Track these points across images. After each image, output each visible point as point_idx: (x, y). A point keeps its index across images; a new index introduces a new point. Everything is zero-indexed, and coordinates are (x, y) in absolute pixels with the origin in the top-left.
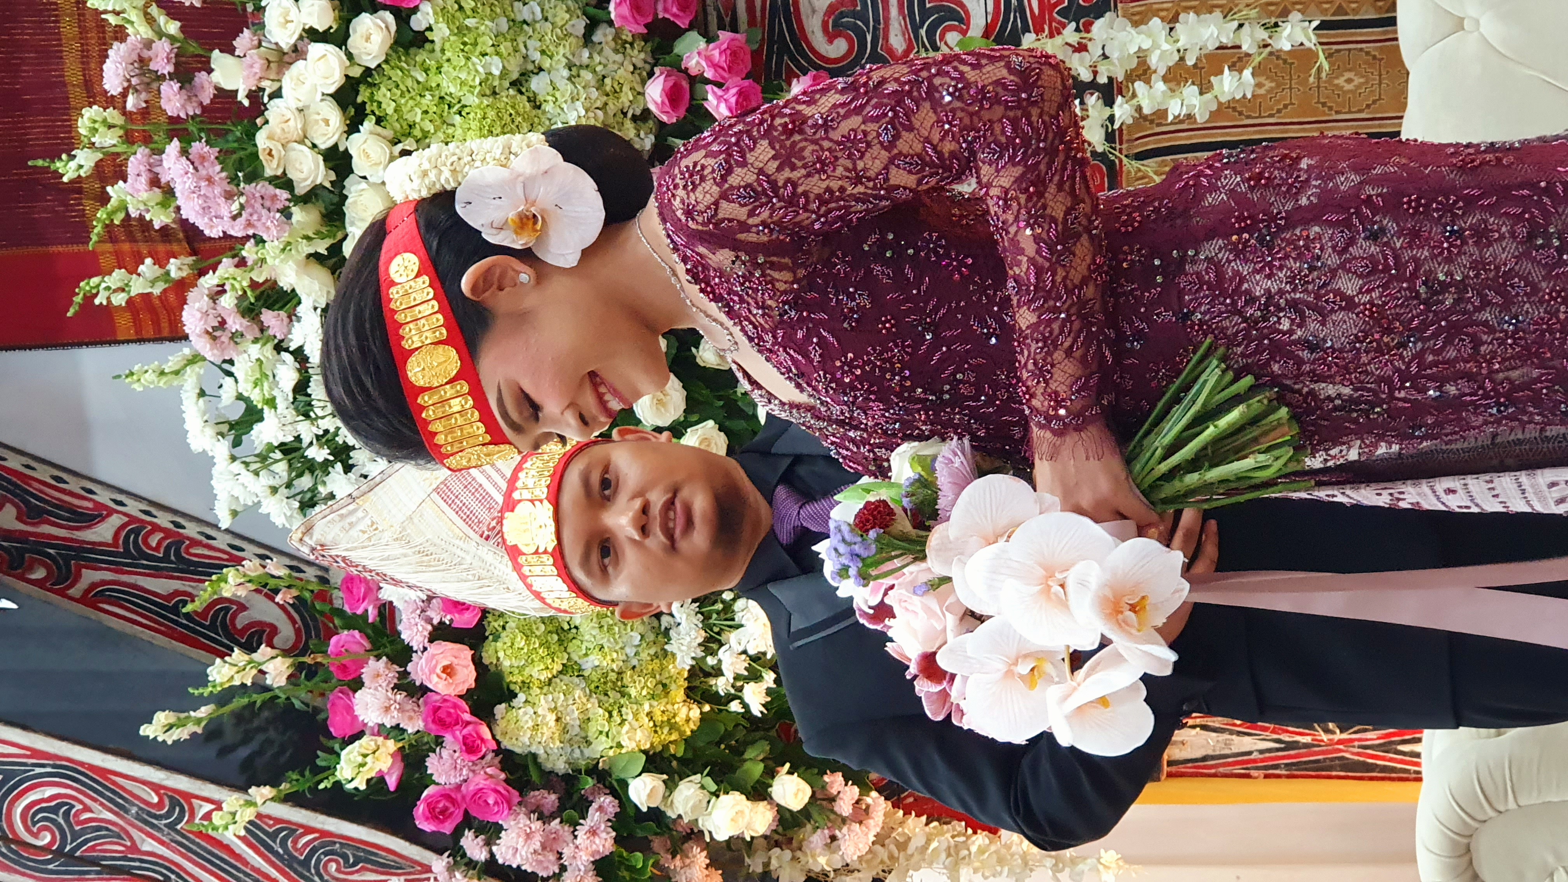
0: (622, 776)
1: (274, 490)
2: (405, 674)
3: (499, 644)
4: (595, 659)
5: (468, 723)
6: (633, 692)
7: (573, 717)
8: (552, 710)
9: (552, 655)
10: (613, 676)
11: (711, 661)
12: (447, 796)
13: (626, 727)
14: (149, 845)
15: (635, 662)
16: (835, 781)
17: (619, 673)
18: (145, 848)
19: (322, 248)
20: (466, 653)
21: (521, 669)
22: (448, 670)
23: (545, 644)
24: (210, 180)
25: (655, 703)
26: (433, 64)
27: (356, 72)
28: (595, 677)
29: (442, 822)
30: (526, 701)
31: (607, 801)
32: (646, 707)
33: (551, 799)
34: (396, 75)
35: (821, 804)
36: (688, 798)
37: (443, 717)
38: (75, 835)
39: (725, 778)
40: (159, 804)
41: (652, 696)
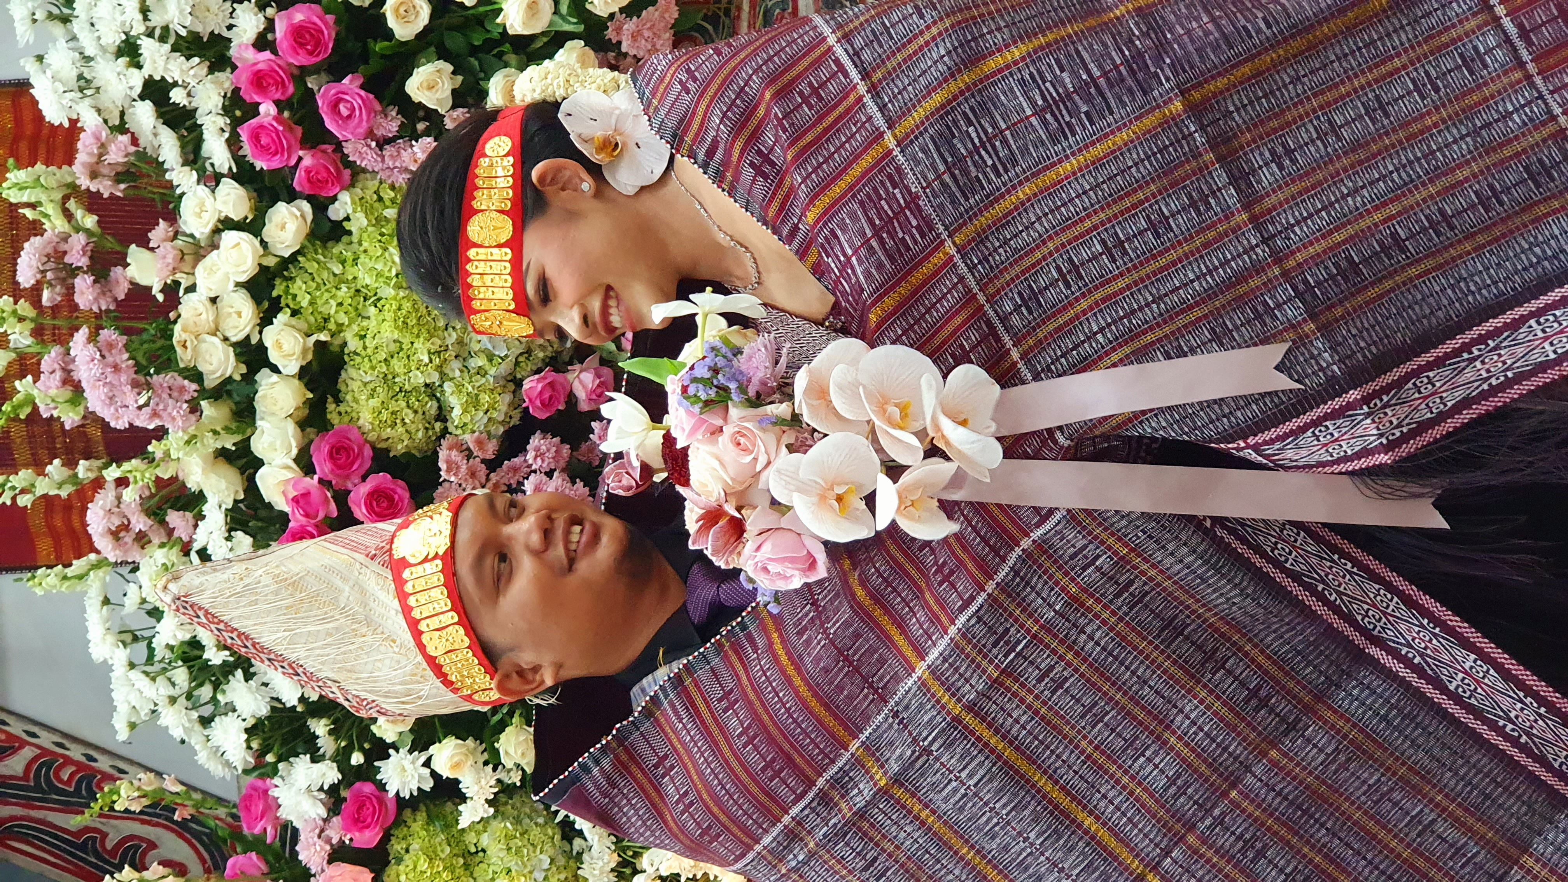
1: (173, 700)
3: (401, 868)
19: (229, 443)
23: (451, 867)
24: (116, 368)
26: (349, 255)
27: (271, 262)
34: (312, 267)
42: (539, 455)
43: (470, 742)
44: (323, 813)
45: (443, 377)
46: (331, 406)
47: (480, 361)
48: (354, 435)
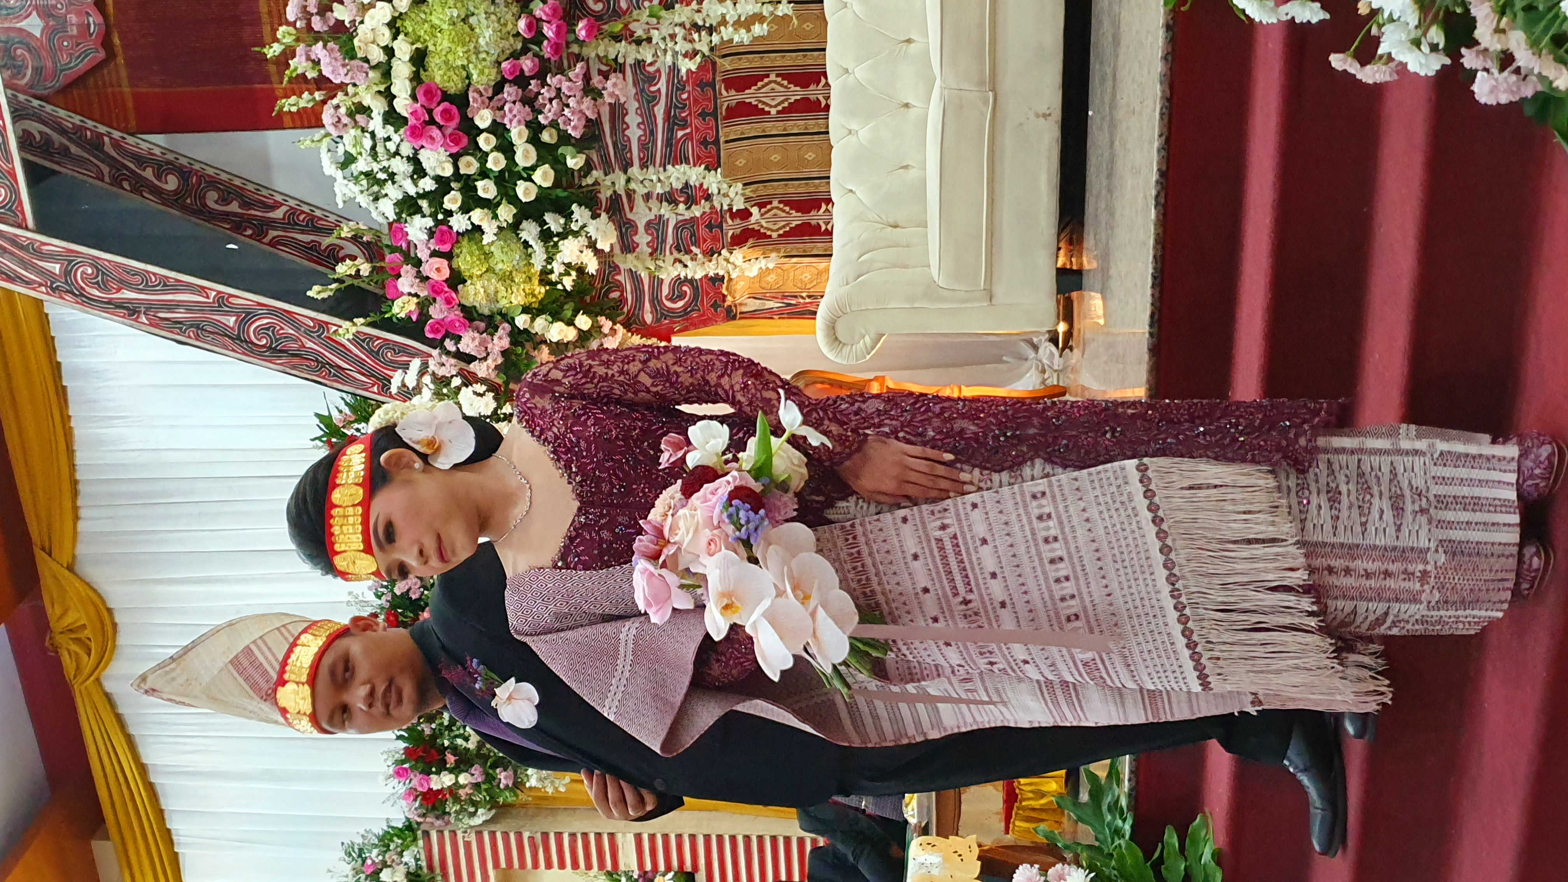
0: (512, 315)
1: (362, 192)
2: (419, 272)
3: (459, 259)
4: (500, 266)
5: (447, 292)
6: (517, 280)
7: (491, 290)
8: (482, 287)
9: (482, 264)
10: (508, 273)
11: (549, 267)
12: (438, 322)
13: (514, 295)
14: (309, 344)
15: (517, 267)
16: (602, 320)
17: (511, 272)
18: (308, 346)
19: (382, 88)
20: (446, 262)
21: (469, 270)
22: (438, 270)
23: (479, 259)
24: (336, 59)
25: (526, 285)
26: (427, 11)
27: (397, 14)
28: (500, 273)
29: (437, 333)
30: (471, 283)
31: (506, 325)
32: (522, 287)
33: (482, 325)
34: (413, 15)
35: (596, 328)
36: (540, 325)
37: (436, 290)
38: (277, 340)
39: (556, 316)
40: (314, 327)
41: (524, 282)
42: (509, 94)
43: (486, 210)
44: (426, 237)
45: (469, 62)
46: (422, 72)
47: (483, 55)
48: (433, 86)
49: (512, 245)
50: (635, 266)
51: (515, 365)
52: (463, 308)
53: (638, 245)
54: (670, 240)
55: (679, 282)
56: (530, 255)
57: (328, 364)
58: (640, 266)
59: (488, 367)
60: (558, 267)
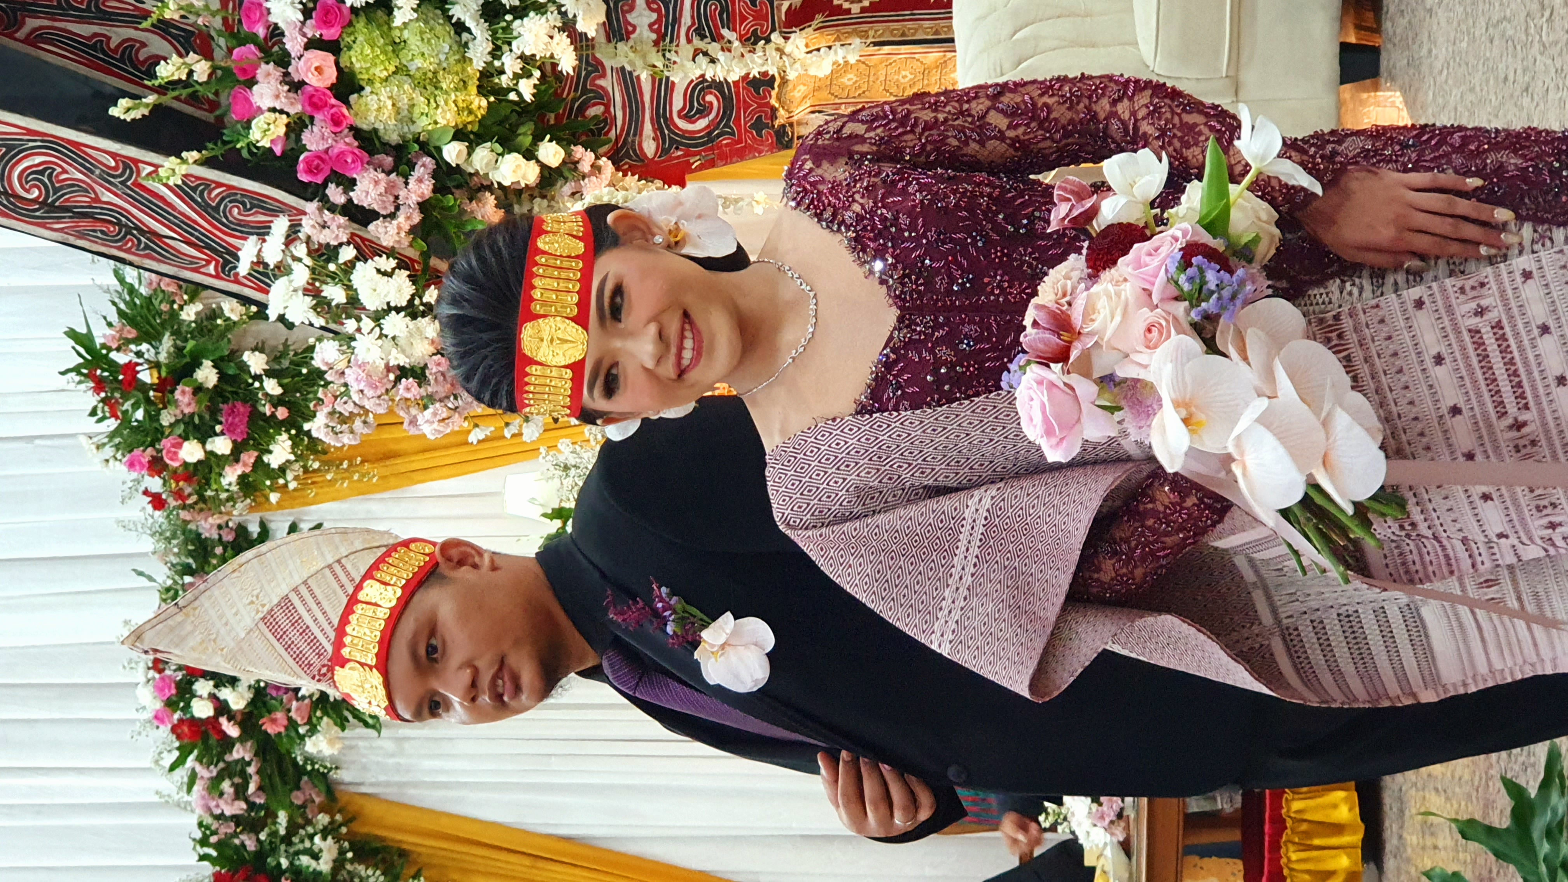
0: (438, 144)
2: (286, 74)
3: (352, 53)
4: (419, 62)
5: (333, 106)
6: (444, 86)
7: (404, 103)
8: (390, 98)
9: (389, 60)
10: (430, 75)
11: (497, 63)
12: (317, 156)
13: (440, 110)
14: (107, 197)
15: (445, 65)
16: (579, 151)
17: (435, 73)
18: (104, 199)
20: (331, 58)
21: (368, 69)
22: (318, 70)
25: (458, 94)
28: (418, 75)
29: (316, 174)
30: (372, 92)
31: (427, 160)
32: (453, 97)
33: (389, 160)
35: (570, 164)
36: (482, 157)
37: (315, 102)
38: (56, 191)
39: (508, 145)
40: (116, 168)
41: (456, 89)
44: (301, 18)
49: (439, 28)
50: (631, 63)
51: (438, 226)
52: (357, 132)
53: (635, 27)
54: (686, 19)
55: (702, 85)
56: (466, 45)
57: (137, 228)
58: (639, 63)
59: (399, 228)
60: (510, 63)
